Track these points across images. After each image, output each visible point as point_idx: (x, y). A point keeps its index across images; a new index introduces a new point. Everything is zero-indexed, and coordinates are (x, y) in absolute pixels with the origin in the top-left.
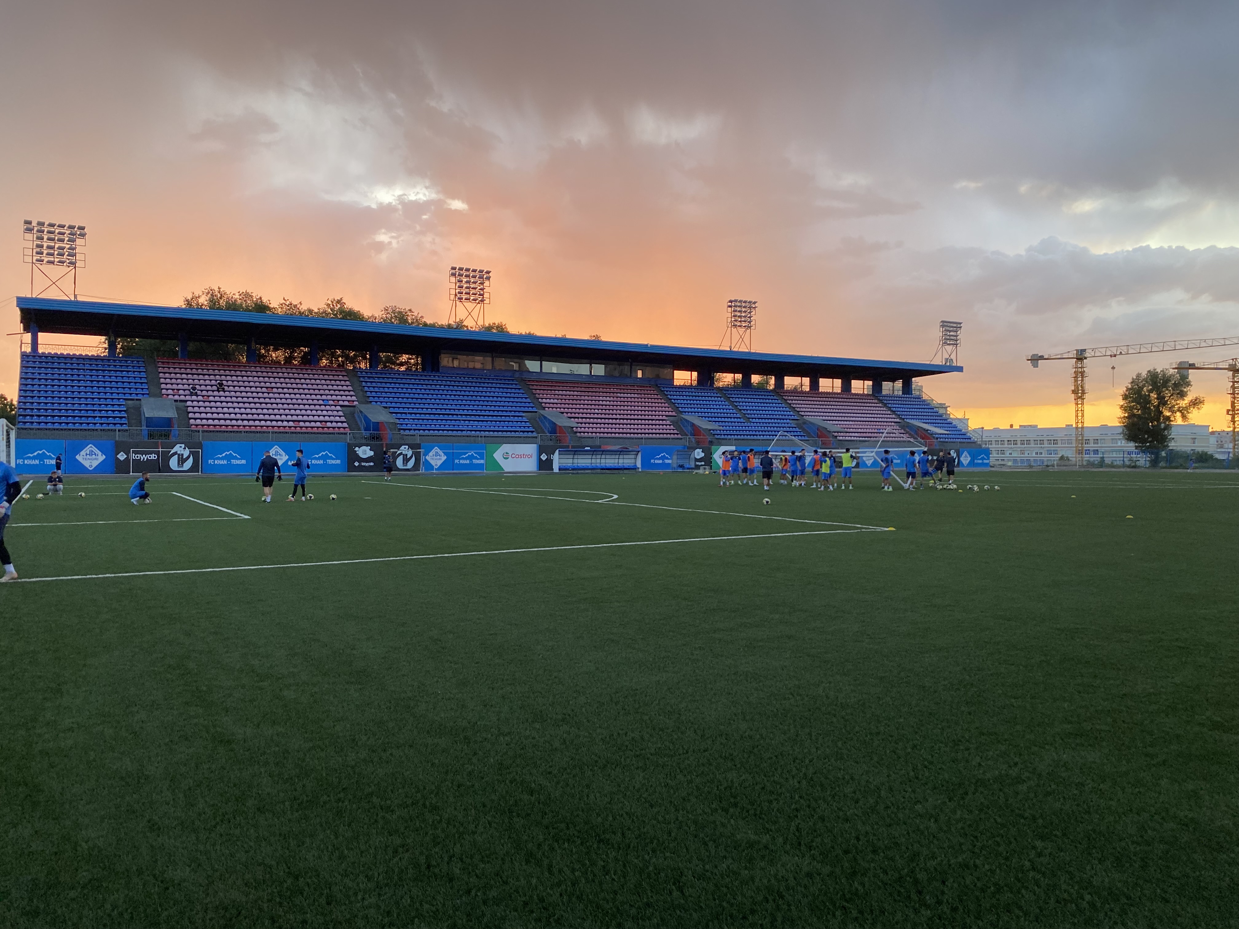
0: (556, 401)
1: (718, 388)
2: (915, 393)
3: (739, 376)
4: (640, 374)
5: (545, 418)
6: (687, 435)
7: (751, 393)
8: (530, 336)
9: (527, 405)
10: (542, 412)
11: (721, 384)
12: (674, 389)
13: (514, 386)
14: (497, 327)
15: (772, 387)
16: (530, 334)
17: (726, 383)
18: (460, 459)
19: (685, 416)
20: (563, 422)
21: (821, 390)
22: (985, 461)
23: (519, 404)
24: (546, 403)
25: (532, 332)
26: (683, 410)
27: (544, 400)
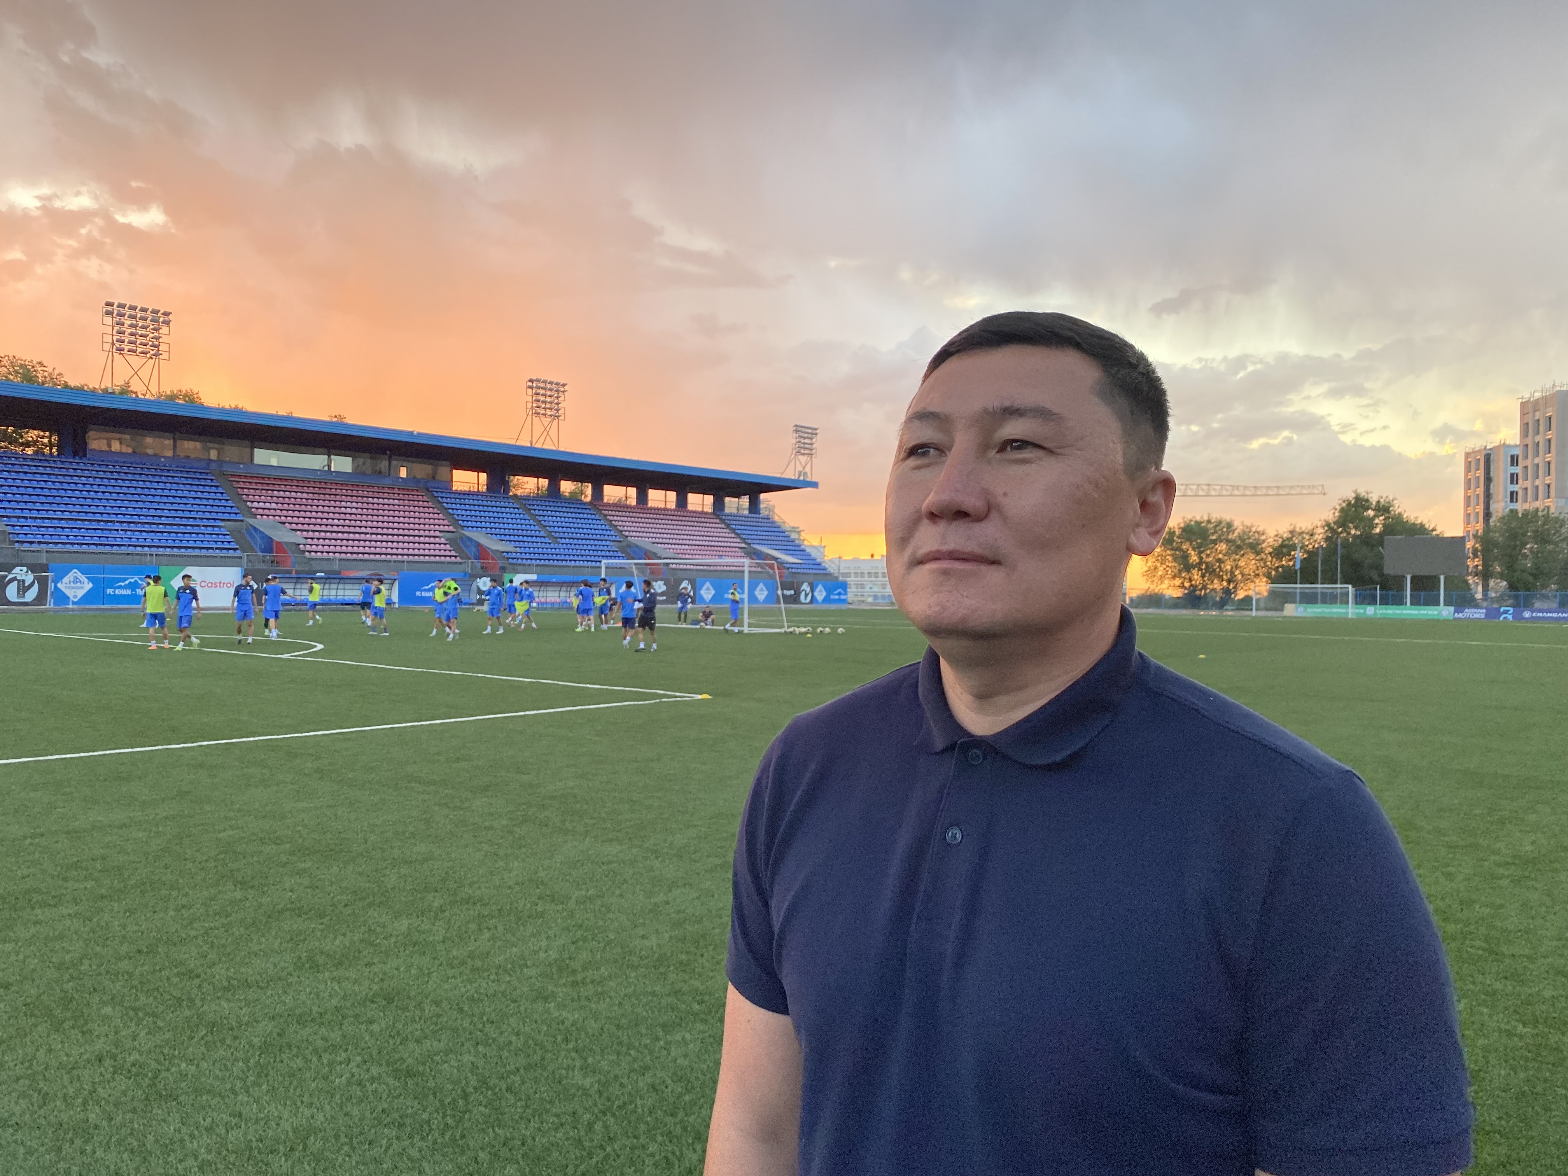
0: (274, 506)
1: (515, 496)
2: (764, 513)
3: (544, 482)
4: (403, 473)
5: (255, 529)
6: (469, 558)
7: (559, 504)
8: (237, 411)
9: (228, 510)
10: (251, 521)
11: (519, 492)
12: (452, 496)
13: (209, 483)
14: (185, 396)
15: (588, 499)
16: (236, 407)
17: (527, 491)
18: (115, 588)
19: (467, 533)
20: (283, 535)
21: (650, 504)
22: (843, 597)
23: (216, 509)
24: (257, 508)
25: (240, 406)
26: (465, 523)
27: (255, 504)
